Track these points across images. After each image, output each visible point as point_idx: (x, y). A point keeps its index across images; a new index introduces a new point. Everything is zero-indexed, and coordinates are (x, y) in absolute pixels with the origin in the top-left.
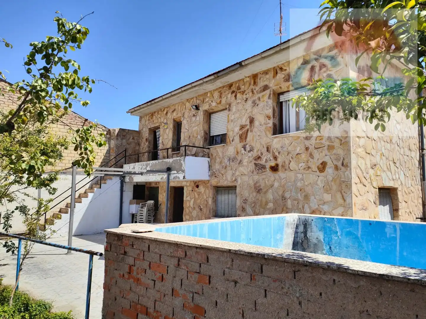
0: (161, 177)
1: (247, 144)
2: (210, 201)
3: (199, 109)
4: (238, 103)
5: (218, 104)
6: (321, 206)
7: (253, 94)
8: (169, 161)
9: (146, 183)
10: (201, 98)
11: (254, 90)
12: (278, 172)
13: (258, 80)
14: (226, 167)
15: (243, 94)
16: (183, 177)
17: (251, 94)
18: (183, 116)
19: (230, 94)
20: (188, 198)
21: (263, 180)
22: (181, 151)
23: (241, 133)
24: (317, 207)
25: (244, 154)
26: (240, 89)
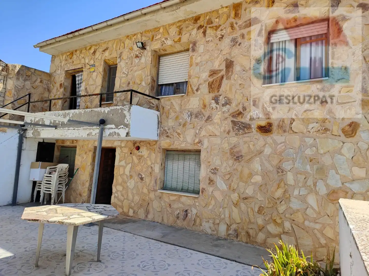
0: (88, 132)
1: (221, 96)
2: (157, 168)
3: (145, 49)
4: (208, 41)
5: (175, 42)
6: (347, 185)
7: (232, 29)
8: (103, 111)
9: (57, 140)
10: (150, 35)
11: (235, 25)
12: (272, 134)
13: (242, 12)
14: (184, 125)
15: (216, 30)
16: (125, 134)
17: (229, 29)
18: (120, 57)
19: (195, 29)
20: (123, 163)
21: (245, 144)
22: (114, 101)
23: (211, 80)
24: (340, 185)
25: (214, 108)
26: (212, 23)
